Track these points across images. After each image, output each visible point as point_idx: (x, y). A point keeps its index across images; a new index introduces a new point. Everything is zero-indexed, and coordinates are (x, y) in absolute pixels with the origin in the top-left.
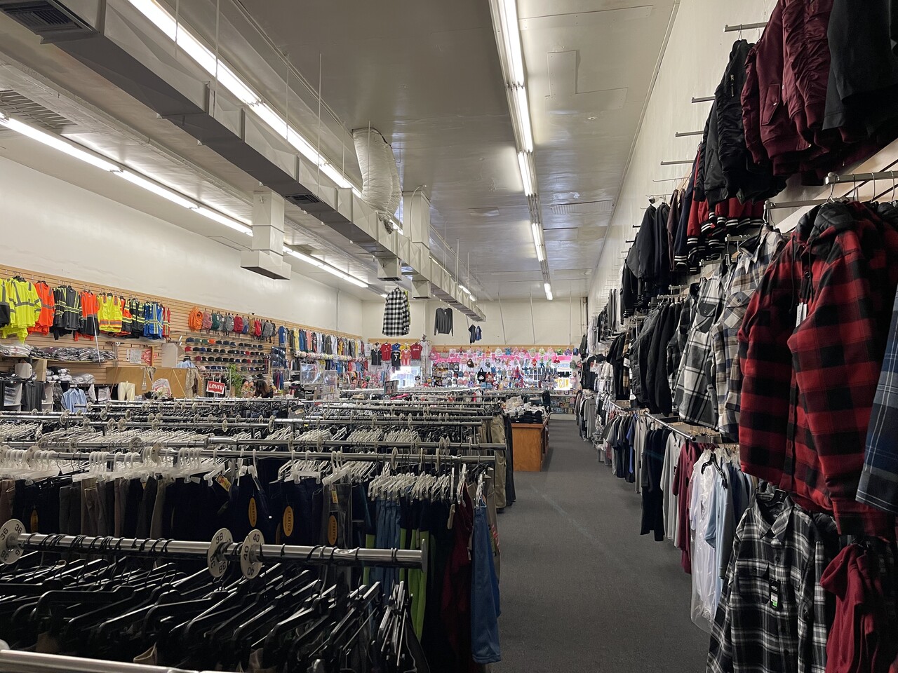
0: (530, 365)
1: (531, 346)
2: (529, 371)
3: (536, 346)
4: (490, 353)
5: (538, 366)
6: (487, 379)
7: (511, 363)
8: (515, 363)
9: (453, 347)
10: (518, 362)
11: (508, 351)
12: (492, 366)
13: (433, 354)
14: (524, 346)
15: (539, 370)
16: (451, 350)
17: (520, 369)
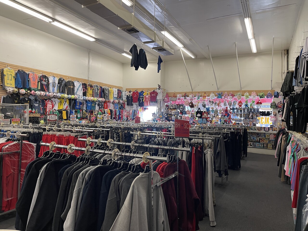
0: (237, 106)
1: (238, 92)
2: (236, 110)
3: (243, 91)
4: (206, 97)
5: (243, 106)
6: (203, 116)
7: (222, 104)
8: (225, 105)
9: (180, 93)
10: (227, 104)
11: (220, 95)
12: (207, 107)
13: (166, 99)
14: (232, 91)
15: (244, 109)
16: (178, 95)
17: (229, 109)
